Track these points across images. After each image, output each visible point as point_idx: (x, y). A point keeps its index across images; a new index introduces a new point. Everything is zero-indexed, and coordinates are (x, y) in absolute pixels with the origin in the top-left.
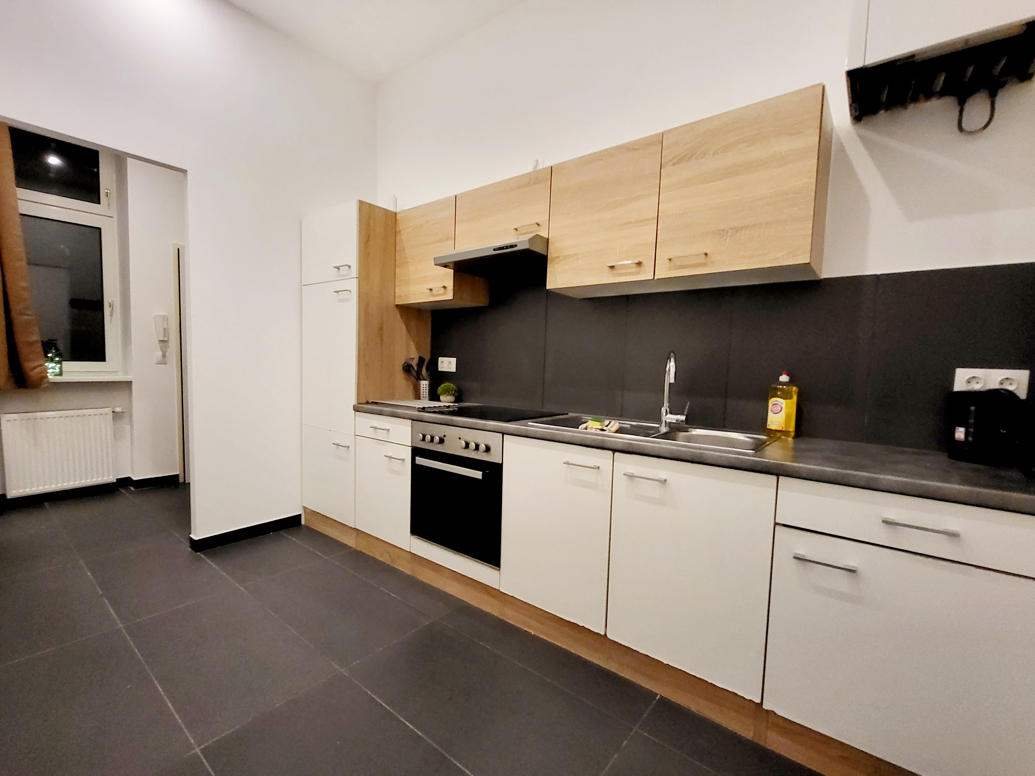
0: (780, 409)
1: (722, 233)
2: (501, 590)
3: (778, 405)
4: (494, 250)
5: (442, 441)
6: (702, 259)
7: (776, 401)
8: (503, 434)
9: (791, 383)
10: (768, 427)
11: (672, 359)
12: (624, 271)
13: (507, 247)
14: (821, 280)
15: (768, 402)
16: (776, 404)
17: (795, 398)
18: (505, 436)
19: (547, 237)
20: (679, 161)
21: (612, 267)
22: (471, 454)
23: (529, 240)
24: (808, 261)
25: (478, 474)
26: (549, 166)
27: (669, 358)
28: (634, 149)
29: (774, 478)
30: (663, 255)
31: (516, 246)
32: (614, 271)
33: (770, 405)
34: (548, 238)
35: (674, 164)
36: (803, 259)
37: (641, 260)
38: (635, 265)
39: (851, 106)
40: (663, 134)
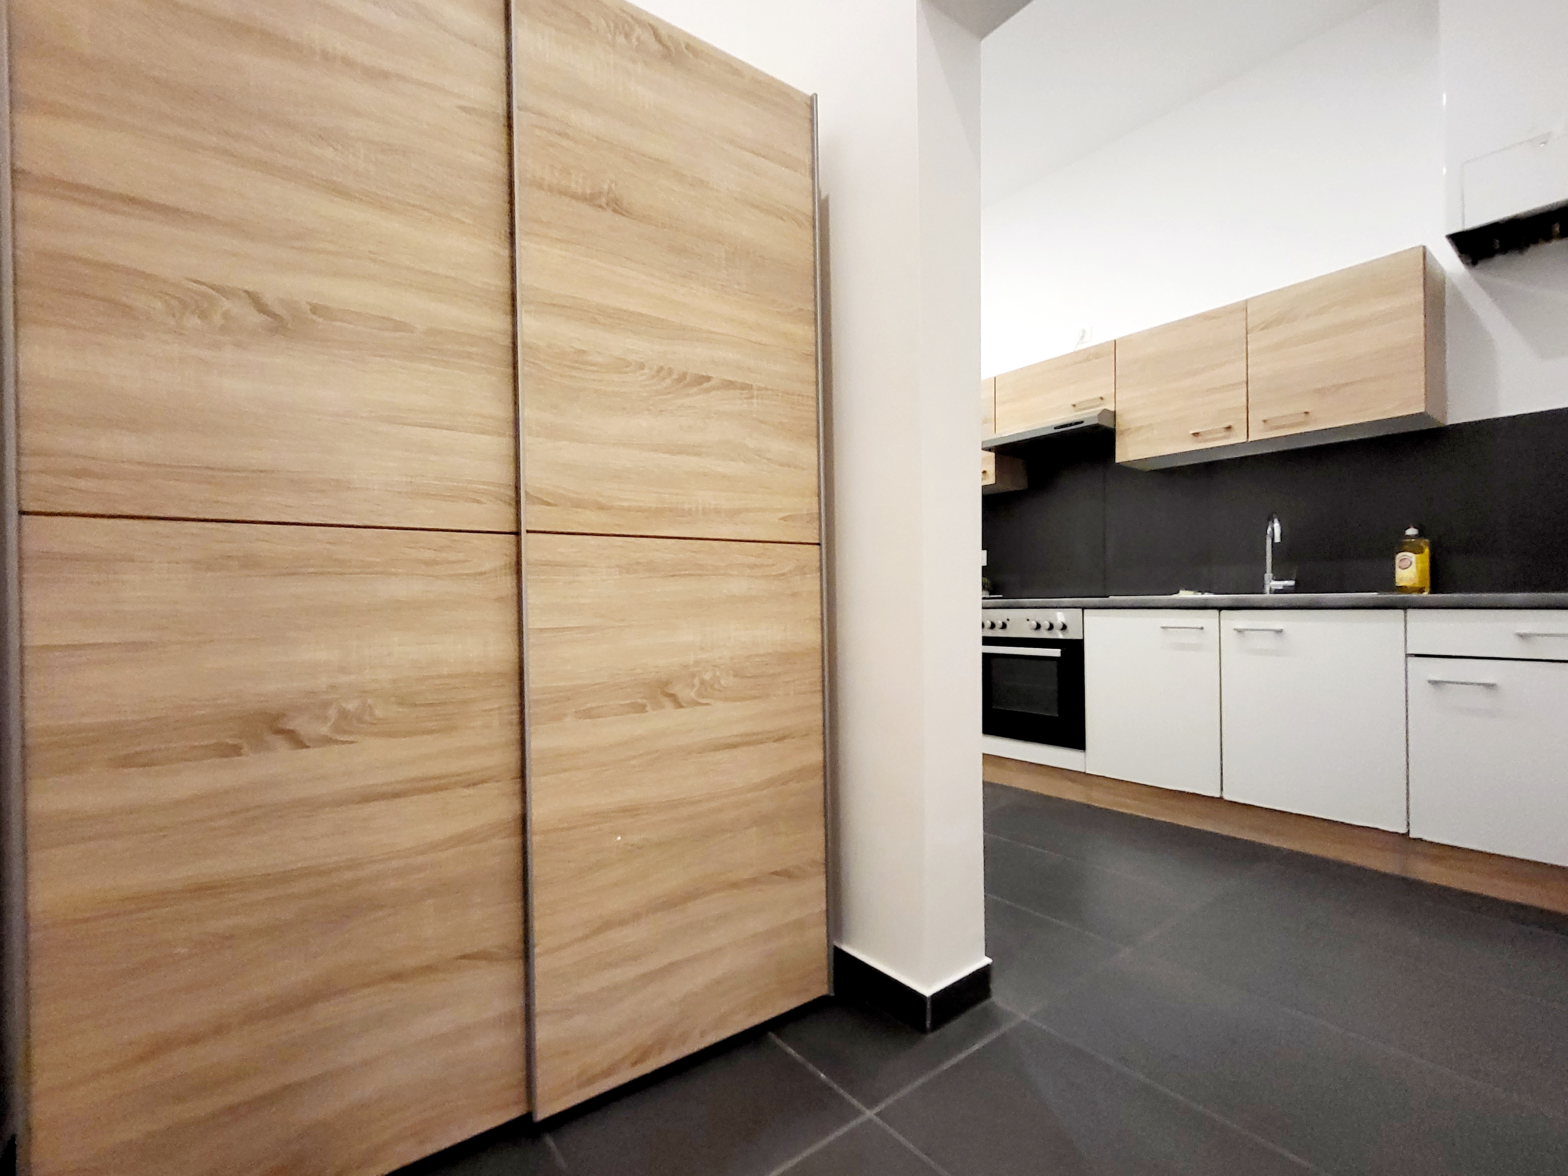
0: (1409, 563)
1: (1321, 392)
2: (1088, 772)
3: (1406, 560)
4: (1055, 428)
5: (1004, 626)
6: (1302, 418)
7: (1405, 556)
8: (1083, 608)
9: (1421, 535)
10: (1397, 585)
11: (1276, 520)
12: (1210, 437)
13: (1071, 425)
14: (1448, 426)
15: (1394, 559)
16: (1404, 559)
17: (1427, 550)
18: (1085, 610)
19: (1113, 410)
20: (1266, 326)
21: (1196, 434)
22: (1044, 634)
23: (1098, 415)
24: (1423, 410)
25: (1056, 653)
26: (1112, 341)
27: (1270, 519)
28: (1214, 318)
29: (1401, 612)
30: (1256, 418)
31: (1082, 422)
32: (1200, 438)
33: (1397, 561)
34: (1115, 412)
35: (1262, 329)
36: (1419, 408)
37: (1231, 424)
38: (1224, 429)
39: (1460, 257)
40: (1247, 301)
